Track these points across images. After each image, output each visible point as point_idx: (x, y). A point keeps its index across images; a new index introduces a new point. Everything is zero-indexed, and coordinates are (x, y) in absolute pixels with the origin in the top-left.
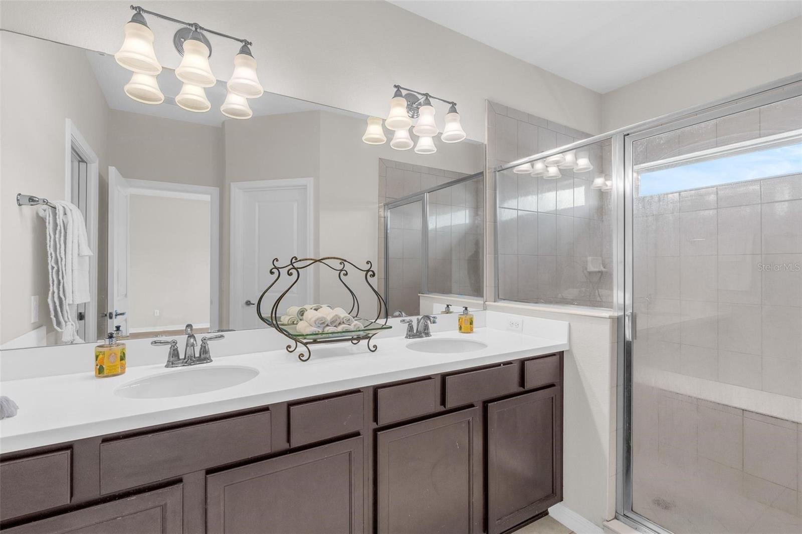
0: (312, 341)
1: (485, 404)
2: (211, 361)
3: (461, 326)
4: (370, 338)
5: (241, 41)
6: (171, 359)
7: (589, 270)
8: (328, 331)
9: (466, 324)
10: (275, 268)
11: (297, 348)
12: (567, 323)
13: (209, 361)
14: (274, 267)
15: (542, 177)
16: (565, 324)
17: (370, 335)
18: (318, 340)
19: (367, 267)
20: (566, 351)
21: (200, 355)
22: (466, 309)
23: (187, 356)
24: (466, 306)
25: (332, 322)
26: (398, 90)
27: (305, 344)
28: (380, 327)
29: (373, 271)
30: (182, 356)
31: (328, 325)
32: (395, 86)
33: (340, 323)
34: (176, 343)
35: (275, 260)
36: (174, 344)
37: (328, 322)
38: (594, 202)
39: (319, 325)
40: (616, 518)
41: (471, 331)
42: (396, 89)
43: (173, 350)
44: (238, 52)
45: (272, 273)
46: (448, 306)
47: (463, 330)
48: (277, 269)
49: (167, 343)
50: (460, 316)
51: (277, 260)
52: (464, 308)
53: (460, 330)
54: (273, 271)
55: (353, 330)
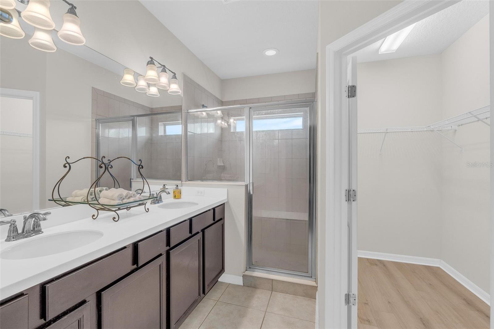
0: (117, 209)
1: (203, 231)
2: (43, 232)
3: (175, 195)
4: (145, 204)
5: (69, 4)
6: (12, 235)
7: (218, 165)
8: (126, 202)
9: (177, 195)
10: (68, 163)
11: (98, 216)
12: (227, 189)
13: (41, 233)
14: (66, 162)
15: (198, 117)
16: (225, 190)
17: (145, 203)
18: (121, 208)
19: (139, 163)
20: (226, 202)
21: (34, 229)
22: (177, 186)
23: (25, 230)
24: (177, 185)
25: (126, 197)
26: (152, 60)
27: (115, 211)
28: (148, 198)
29: (142, 165)
30: (20, 231)
31: (124, 199)
32: (151, 58)
33: (129, 197)
34: (16, 221)
35: (67, 158)
36: (14, 223)
37: (124, 197)
38: (219, 132)
39: (119, 199)
40: (246, 270)
41: (180, 198)
42: (150, 60)
43: (13, 227)
44: (67, 12)
45: (65, 166)
46: (164, 185)
47: (176, 197)
48: (69, 164)
49: (8, 222)
50: (174, 190)
51: (69, 158)
52: (176, 186)
53: (175, 198)
54: (66, 165)
55: (138, 200)
